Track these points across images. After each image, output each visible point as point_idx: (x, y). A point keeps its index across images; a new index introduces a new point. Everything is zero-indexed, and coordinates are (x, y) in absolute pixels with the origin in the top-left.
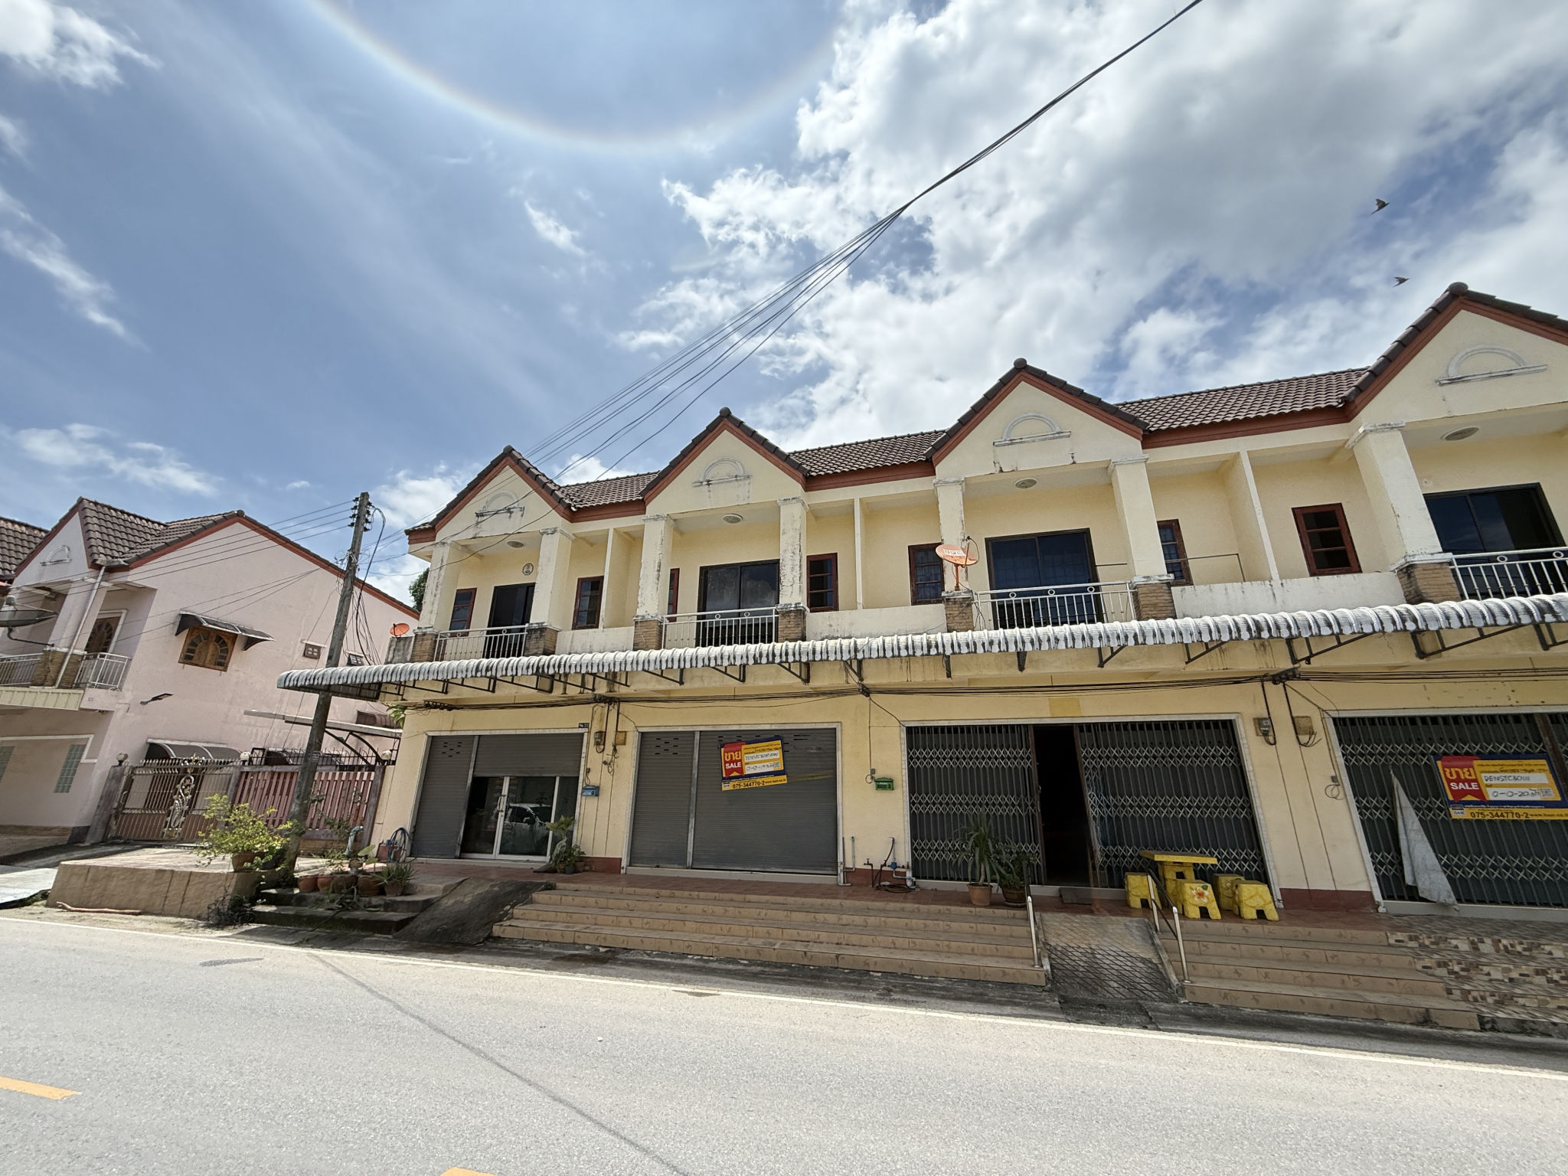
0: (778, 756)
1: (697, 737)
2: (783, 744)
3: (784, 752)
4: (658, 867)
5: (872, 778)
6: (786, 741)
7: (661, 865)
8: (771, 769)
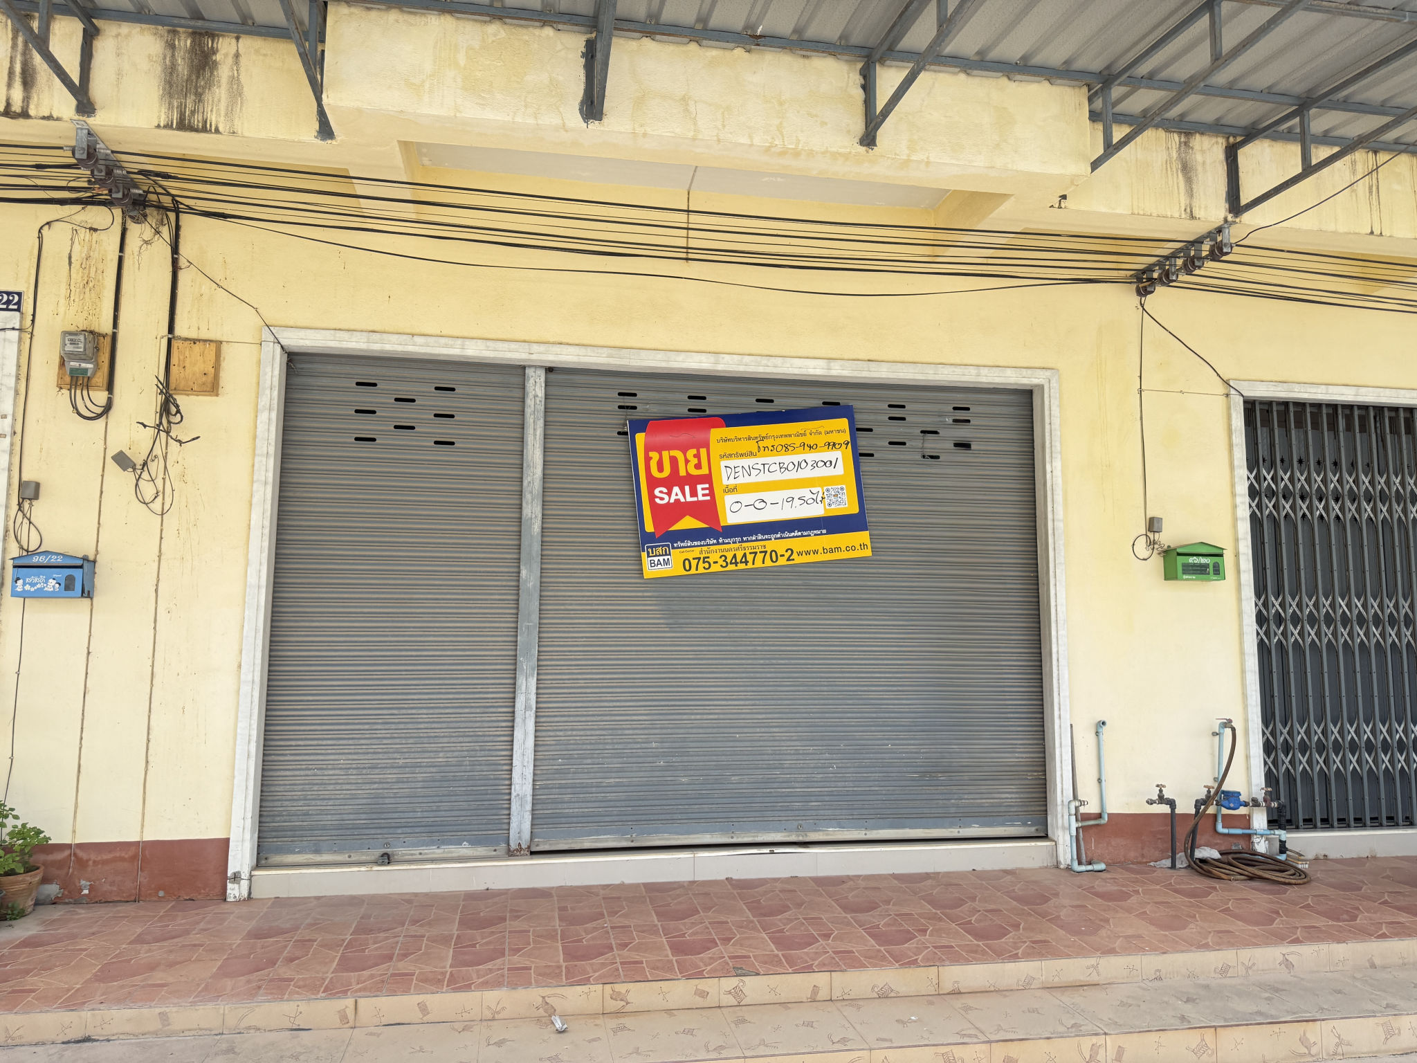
0: (840, 470)
1: (536, 387)
2: (855, 430)
3: (859, 456)
4: (387, 859)
5: (1152, 544)
6: (862, 420)
7: (400, 851)
8: (817, 511)
